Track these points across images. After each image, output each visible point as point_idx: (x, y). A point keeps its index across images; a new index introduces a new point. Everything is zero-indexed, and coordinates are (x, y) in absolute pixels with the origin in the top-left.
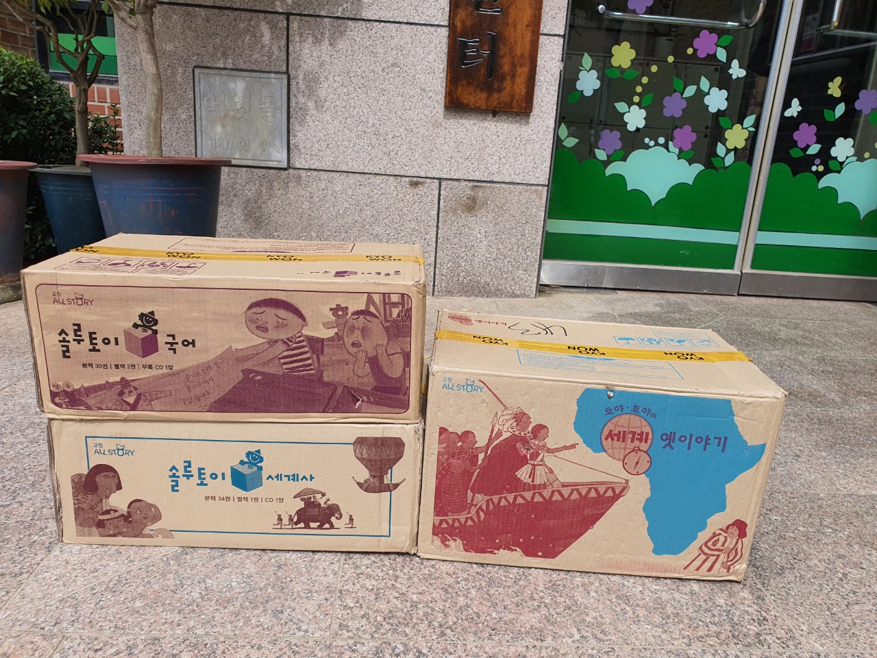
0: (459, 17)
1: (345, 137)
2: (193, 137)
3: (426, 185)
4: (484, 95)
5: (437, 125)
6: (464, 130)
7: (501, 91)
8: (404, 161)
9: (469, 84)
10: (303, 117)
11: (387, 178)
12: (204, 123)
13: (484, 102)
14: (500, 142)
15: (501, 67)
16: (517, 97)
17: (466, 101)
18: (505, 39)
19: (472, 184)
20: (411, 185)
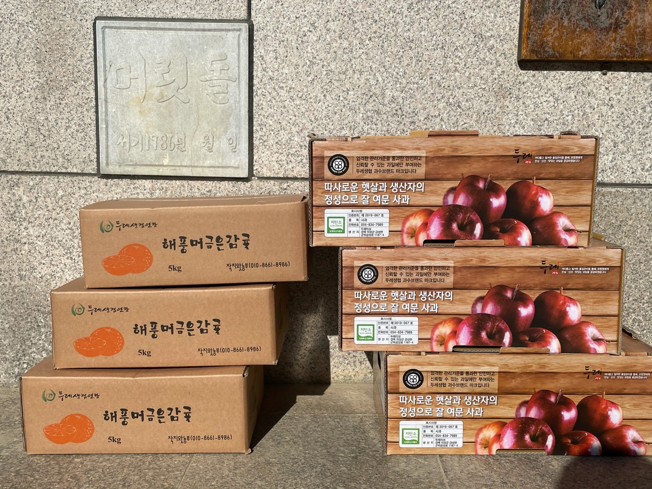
1: (346, 122)
2: (93, 134)
5: (503, 93)
6: (551, 99)
10: (275, 94)
12: (112, 109)
14: (615, 116)
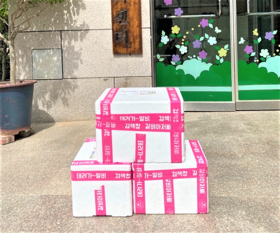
0: (115, 26)
2: (32, 71)
3: (110, 80)
4: (125, 49)
5: (111, 60)
6: (121, 61)
7: (131, 48)
8: (101, 72)
9: (120, 46)
11: (96, 78)
13: (126, 51)
14: (133, 63)
15: (130, 40)
16: (136, 49)
17: (119, 52)
18: (130, 31)
19: (125, 78)
20: (104, 80)
